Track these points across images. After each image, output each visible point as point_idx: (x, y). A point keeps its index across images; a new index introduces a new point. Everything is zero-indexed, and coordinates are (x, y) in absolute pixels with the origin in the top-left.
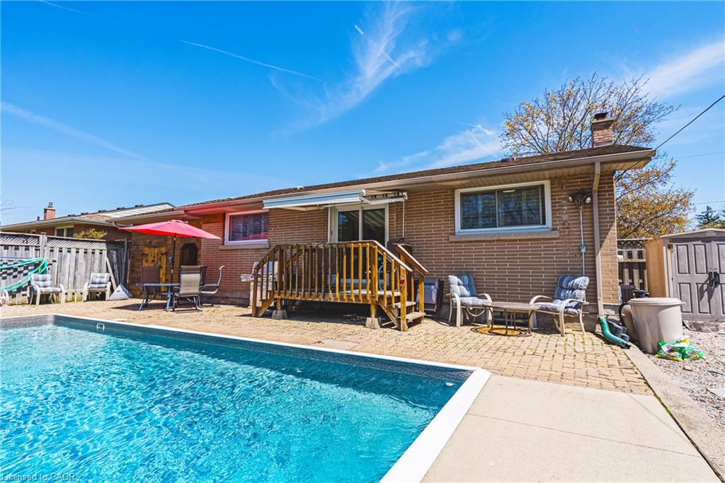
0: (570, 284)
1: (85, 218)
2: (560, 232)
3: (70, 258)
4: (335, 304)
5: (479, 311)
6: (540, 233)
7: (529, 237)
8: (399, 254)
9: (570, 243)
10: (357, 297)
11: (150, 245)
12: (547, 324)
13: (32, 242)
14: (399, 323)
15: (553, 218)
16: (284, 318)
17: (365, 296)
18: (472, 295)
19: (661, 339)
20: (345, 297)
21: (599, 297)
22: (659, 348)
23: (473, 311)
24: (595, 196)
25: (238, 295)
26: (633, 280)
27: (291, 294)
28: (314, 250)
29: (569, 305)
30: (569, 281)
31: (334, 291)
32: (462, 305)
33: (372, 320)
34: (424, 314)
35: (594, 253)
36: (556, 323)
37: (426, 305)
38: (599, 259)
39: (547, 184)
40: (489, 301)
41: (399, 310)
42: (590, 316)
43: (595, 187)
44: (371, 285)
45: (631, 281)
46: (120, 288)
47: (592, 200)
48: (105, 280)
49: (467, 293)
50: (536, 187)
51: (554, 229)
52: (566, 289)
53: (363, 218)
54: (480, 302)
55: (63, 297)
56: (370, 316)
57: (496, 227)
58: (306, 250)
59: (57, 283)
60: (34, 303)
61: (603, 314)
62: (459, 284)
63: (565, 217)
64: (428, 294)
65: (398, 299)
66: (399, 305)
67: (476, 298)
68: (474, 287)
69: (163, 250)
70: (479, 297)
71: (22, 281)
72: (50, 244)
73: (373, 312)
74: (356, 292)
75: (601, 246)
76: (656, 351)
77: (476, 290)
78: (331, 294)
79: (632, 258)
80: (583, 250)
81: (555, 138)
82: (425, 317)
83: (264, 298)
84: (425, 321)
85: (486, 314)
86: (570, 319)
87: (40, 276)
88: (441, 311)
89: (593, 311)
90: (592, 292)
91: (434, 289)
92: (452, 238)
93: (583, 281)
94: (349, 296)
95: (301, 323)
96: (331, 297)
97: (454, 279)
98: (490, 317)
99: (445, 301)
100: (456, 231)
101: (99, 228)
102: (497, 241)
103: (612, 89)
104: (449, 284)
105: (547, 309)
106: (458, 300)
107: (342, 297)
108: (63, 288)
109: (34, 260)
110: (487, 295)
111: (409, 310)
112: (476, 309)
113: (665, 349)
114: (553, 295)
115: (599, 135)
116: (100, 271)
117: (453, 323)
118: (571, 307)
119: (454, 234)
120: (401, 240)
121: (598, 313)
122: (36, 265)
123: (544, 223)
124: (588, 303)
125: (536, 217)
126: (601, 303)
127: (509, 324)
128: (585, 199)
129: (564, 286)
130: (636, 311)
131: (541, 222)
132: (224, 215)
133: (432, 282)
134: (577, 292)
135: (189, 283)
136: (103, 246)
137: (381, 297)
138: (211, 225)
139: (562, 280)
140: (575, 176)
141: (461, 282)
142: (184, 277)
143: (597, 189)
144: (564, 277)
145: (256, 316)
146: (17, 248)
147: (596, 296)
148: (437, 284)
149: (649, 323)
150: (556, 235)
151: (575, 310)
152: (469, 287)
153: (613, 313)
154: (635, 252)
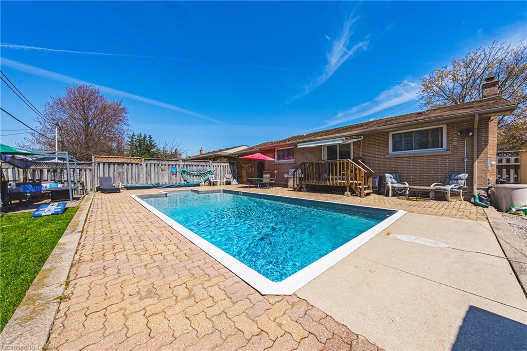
0: (456, 177)
1: (219, 153)
2: (451, 151)
3: (218, 169)
4: (330, 186)
5: (401, 190)
6: (439, 152)
7: (432, 154)
8: (359, 164)
9: (457, 156)
10: (340, 183)
11: (245, 163)
12: (441, 196)
13: (208, 164)
14: (361, 195)
15: (447, 144)
16: (306, 192)
17: (344, 183)
18: (398, 183)
19: (513, 205)
20: (334, 183)
21: (474, 184)
22: (511, 209)
23: (398, 190)
24: (476, 132)
25: (282, 183)
26: (509, 175)
27: (310, 182)
28: (319, 164)
29: (454, 187)
30: (456, 176)
31: (329, 181)
32: (392, 187)
33: (348, 193)
34: (372, 191)
35: (473, 162)
36: (446, 196)
37: (373, 187)
38: (476, 165)
39: (445, 127)
40: (407, 185)
41: (361, 189)
42: (468, 193)
43: (476, 126)
44: (347, 178)
45: (508, 176)
46: (235, 180)
47: (473, 134)
48: (230, 177)
49: (395, 181)
50: (438, 128)
51: (447, 150)
52: (453, 180)
53: (339, 149)
54: (402, 186)
55: (219, 184)
56: (346, 191)
57: (412, 150)
58: (316, 164)
59: (216, 179)
60: (211, 185)
61: (476, 192)
62: (390, 178)
63: (455, 143)
64: (374, 182)
65: (360, 184)
66: (361, 187)
67: (400, 184)
68: (399, 179)
69: (250, 165)
70: (402, 184)
71: (206, 178)
72: (213, 164)
73: (348, 189)
74: (340, 181)
75: (478, 158)
76: (508, 210)
77: (400, 181)
78: (328, 182)
79: (509, 162)
80: (466, 160)
81: (459, 90)
82: (373, 193)
83: (298, 183)
84: (372, 194)
85: (405, 192)
86: (454, 194)
87: (211, 176)
88: (381, 190)
89: (470, 191)
90: (470, 181)
91: (377, 180)
92: (387, 156)
93: (464, 176)
94: (336, 183)
95: (315, 194)
96: (328, 183)
97: (388, 175)
98: (408, 193)
99: (382, 185)
100: (390, 152)
101: (225, 157)
102: (413, 157)
103: (509, 50)
104: (385, 178)
105: (440, 189)
106: (390, 185)
107: (333, 183)
108: (218, 180)
109: (209, 170)
110: (406, 183)
111: (365, 189)
112: (400, 189)
113: (514, 210)
114: (445, 183)
115: (487, 91)
116: (228, 174)
117: (387, 195)
118: (455, 189)
119: (388, 154)
120: (360, 158)
121: (473, 192)
122: (210, 172)
123: (442, 147)
124: (467, 187)
125: (437, 143)
126: (475, 187)
127: (418, 197)
128: (469, 133)
129: (452, 178)
130: (497, 191)
131: (440, 146)
132: (274, 150)
133: (376, 177)
134: (460, 181)
135: (266, 178)
136: (228, 164)
137: (352, 183)
138: (270, 154)
139: (451, 175)
140: (463, 121)
141: (392, 177)
142: (264, 175)
143: (477, 128)
144: (452, 174)
145: (295, 191)
146: (204, 166)
147: (473, 183)
148: (378, 178)
149: (505, 197)
150: (449, 152)
151: (457, 190)
152: (396, 179)
153: (483, 192)
154: (513, 159)
